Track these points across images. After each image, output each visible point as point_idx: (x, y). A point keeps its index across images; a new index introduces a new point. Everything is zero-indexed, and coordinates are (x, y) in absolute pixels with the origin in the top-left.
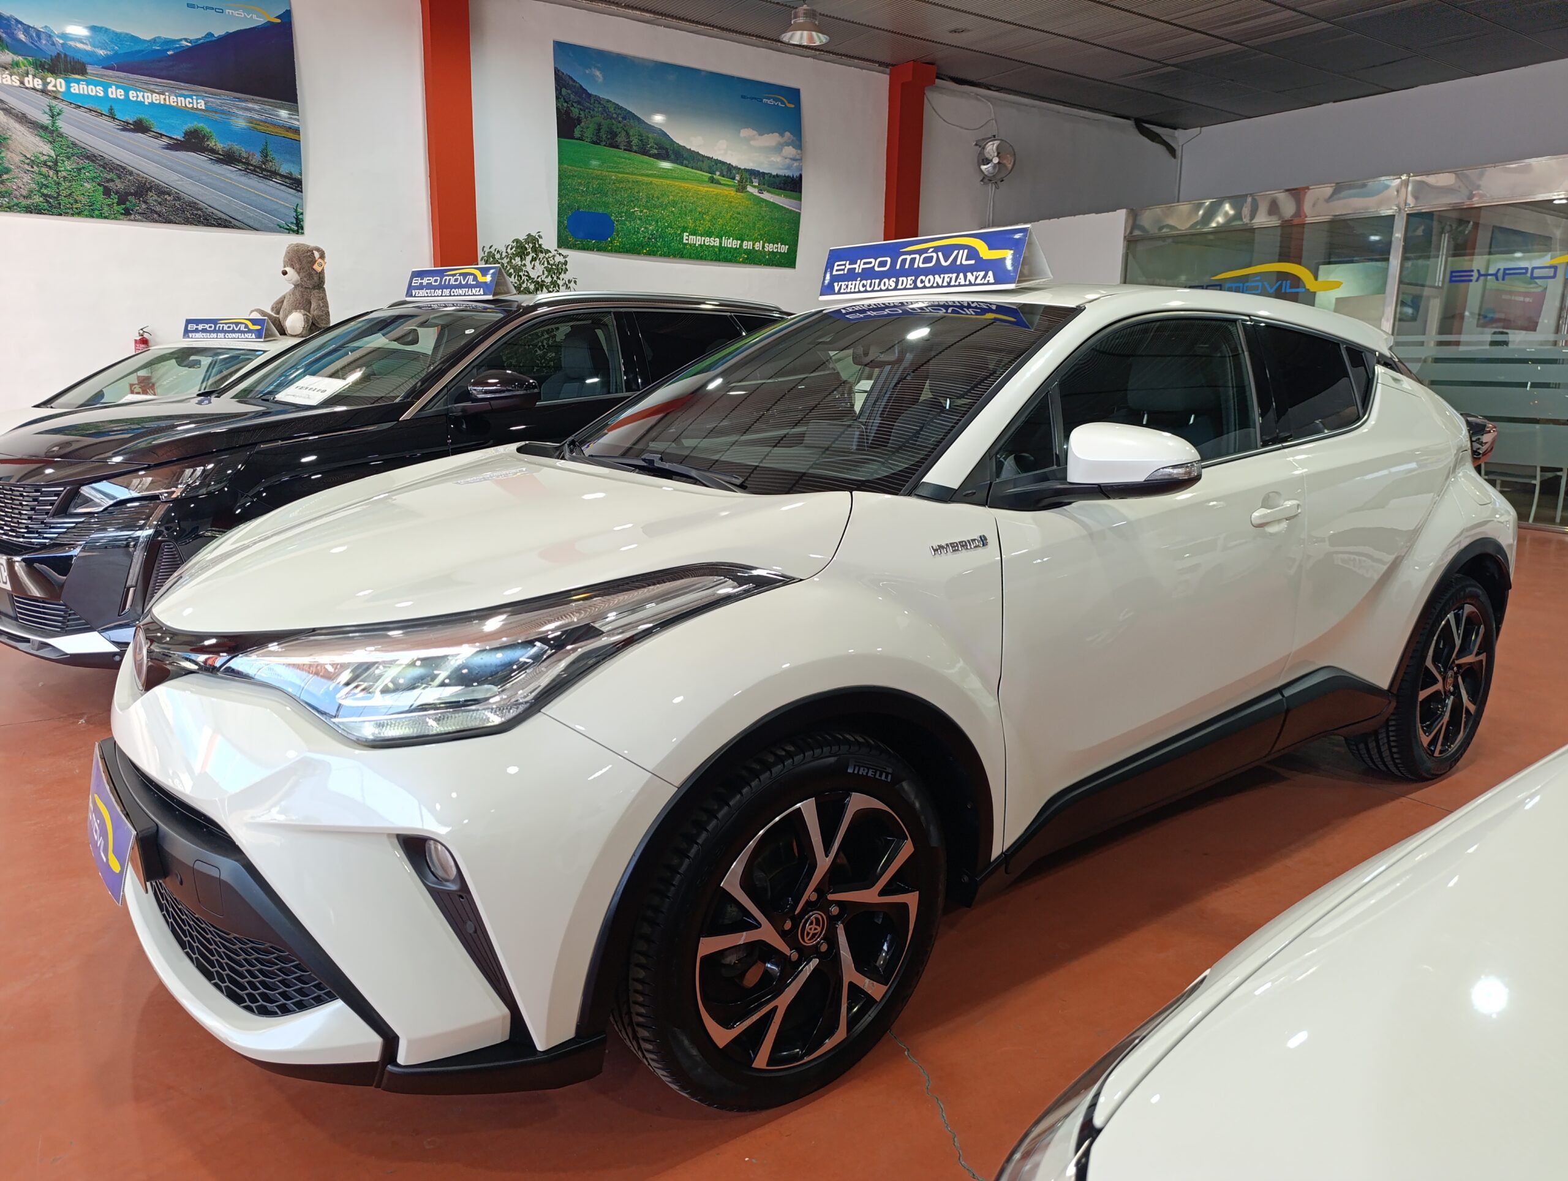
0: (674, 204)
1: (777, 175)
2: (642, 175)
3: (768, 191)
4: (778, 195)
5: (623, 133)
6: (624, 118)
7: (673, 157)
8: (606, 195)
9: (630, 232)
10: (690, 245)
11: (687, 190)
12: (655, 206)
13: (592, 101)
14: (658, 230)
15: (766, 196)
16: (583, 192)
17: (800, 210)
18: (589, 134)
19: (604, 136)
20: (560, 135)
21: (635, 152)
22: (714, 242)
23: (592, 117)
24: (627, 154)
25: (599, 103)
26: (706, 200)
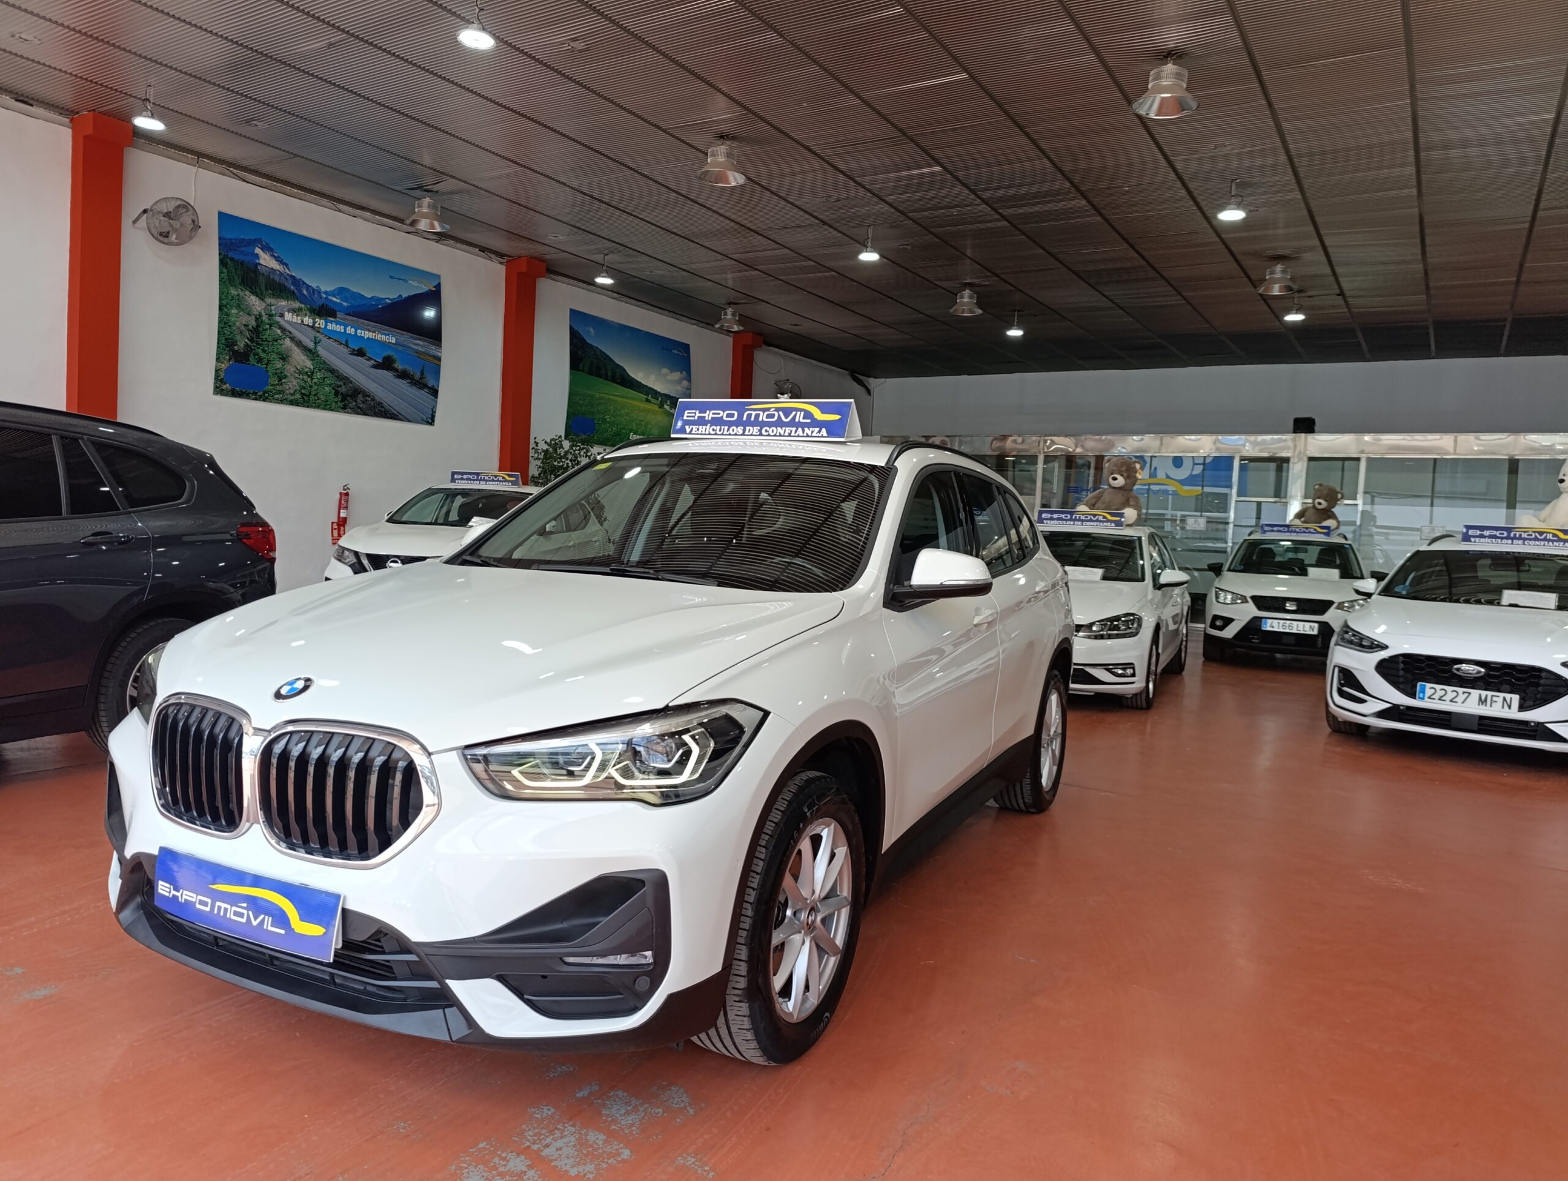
14: (617, 431)
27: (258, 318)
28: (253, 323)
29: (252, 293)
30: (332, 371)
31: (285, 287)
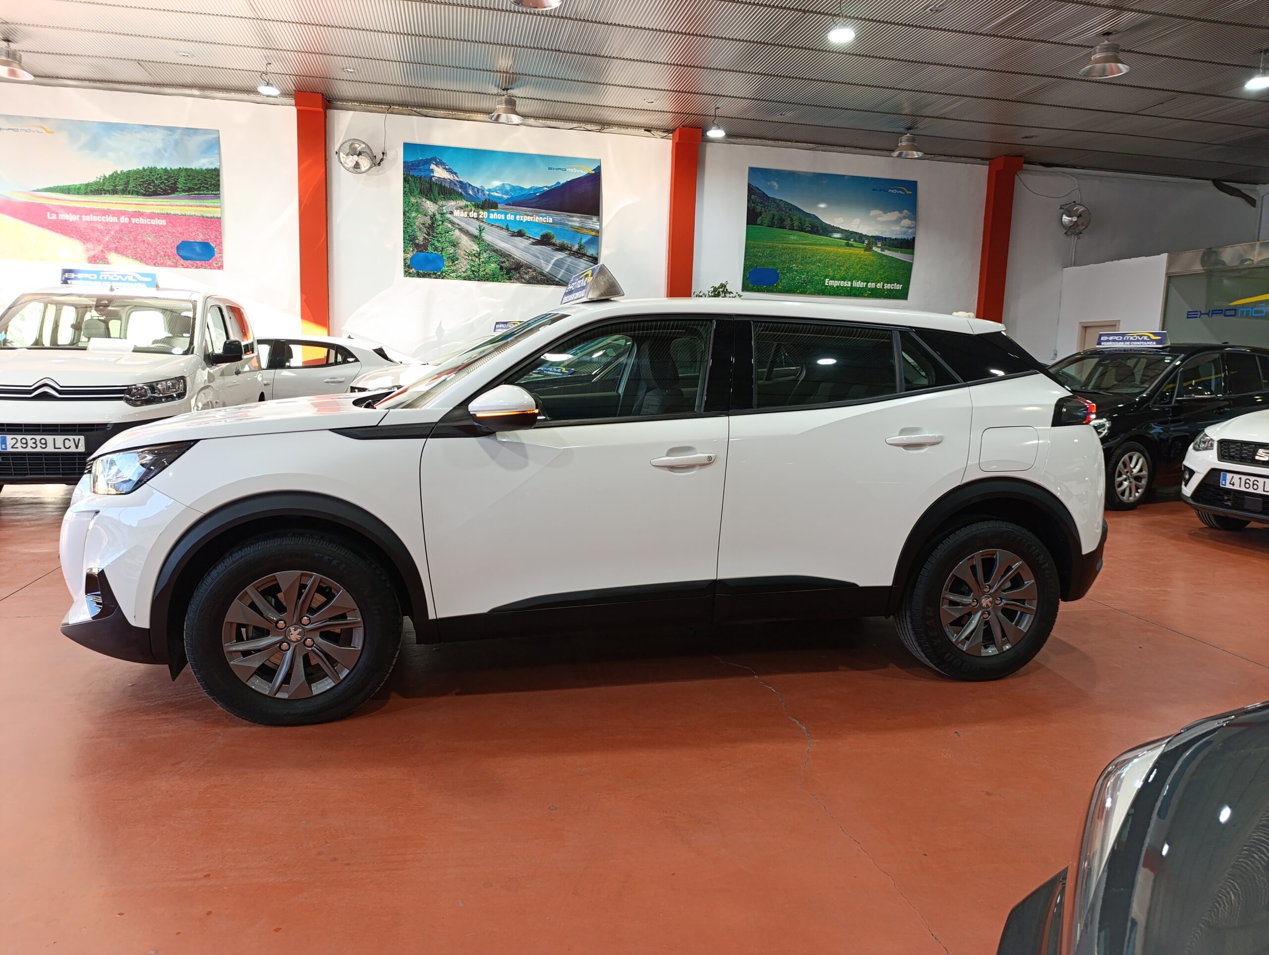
0: (820, 261)
1: (896, 239)
2: (800, 244)
3: (889, 250)
4: (896, 251)
5: (789, 219)
6: (790, 210)
7: (821, 231)
8: (775, 257)
9: (789, 279)
10: (830, 286)
11: (830, 252)
12: (807, 263)
13: (770, 201)
14: (807, 278)
15: (887, 253)
16: (760, 256)
17: (913, 260)
18: (766, 221)
19: (776, 222)
20: (749, 222)
21: (796, 230)
22: (847, 284)
23: (769, 211)
24: (790, 232)
25: (775, 202)
26: (843, 258)
27: (433, 217)
28: (430, 222)
29: (428, 199)
30: (496, 251)
31: (454, 190)
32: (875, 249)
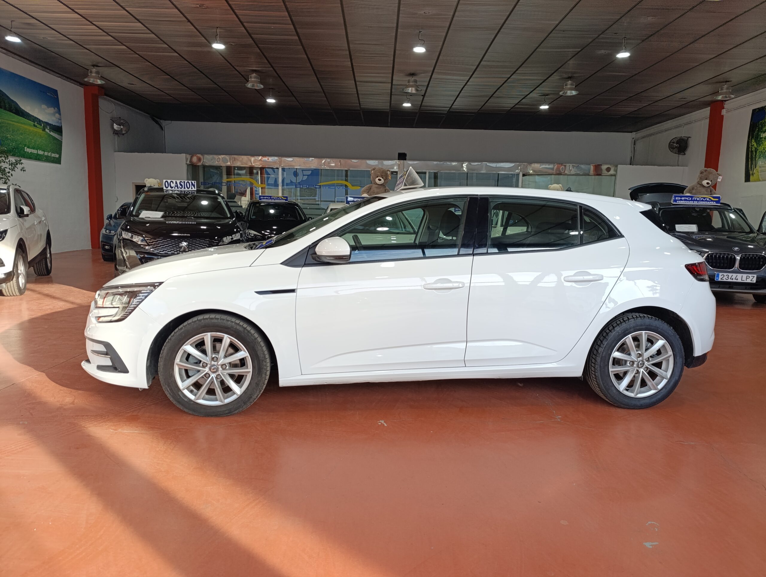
0: (22, 134)
1: (55, 125)
2: (10, 121)
3: (52, 132)
4: (55, 133)
5: (3, 102)
6: (2, 95)
7: (21, 114)
9: (6, 145)
10: (27, 152)
11: (26, 129)
12: (15, 135)
14: (16, 145)
15: (52, 133)
17: (62, 140)
21: (7, 110)
22: (35, 151)
24: (4, 111)
26: (32, 134)
32: (46, 130)
